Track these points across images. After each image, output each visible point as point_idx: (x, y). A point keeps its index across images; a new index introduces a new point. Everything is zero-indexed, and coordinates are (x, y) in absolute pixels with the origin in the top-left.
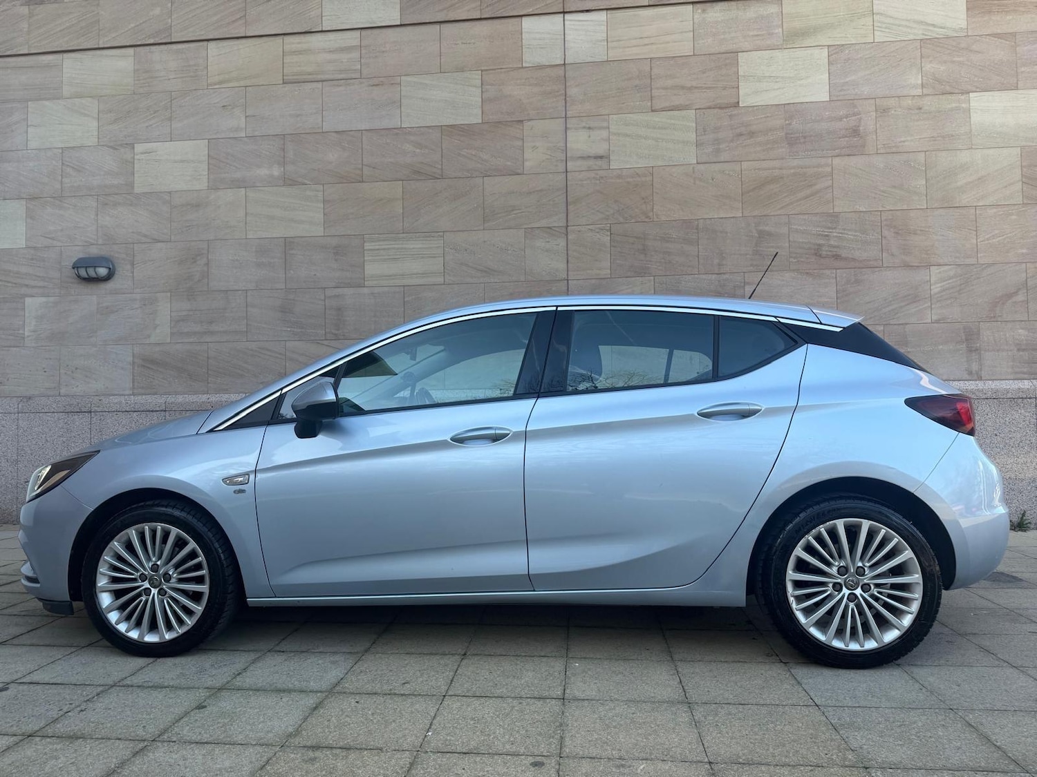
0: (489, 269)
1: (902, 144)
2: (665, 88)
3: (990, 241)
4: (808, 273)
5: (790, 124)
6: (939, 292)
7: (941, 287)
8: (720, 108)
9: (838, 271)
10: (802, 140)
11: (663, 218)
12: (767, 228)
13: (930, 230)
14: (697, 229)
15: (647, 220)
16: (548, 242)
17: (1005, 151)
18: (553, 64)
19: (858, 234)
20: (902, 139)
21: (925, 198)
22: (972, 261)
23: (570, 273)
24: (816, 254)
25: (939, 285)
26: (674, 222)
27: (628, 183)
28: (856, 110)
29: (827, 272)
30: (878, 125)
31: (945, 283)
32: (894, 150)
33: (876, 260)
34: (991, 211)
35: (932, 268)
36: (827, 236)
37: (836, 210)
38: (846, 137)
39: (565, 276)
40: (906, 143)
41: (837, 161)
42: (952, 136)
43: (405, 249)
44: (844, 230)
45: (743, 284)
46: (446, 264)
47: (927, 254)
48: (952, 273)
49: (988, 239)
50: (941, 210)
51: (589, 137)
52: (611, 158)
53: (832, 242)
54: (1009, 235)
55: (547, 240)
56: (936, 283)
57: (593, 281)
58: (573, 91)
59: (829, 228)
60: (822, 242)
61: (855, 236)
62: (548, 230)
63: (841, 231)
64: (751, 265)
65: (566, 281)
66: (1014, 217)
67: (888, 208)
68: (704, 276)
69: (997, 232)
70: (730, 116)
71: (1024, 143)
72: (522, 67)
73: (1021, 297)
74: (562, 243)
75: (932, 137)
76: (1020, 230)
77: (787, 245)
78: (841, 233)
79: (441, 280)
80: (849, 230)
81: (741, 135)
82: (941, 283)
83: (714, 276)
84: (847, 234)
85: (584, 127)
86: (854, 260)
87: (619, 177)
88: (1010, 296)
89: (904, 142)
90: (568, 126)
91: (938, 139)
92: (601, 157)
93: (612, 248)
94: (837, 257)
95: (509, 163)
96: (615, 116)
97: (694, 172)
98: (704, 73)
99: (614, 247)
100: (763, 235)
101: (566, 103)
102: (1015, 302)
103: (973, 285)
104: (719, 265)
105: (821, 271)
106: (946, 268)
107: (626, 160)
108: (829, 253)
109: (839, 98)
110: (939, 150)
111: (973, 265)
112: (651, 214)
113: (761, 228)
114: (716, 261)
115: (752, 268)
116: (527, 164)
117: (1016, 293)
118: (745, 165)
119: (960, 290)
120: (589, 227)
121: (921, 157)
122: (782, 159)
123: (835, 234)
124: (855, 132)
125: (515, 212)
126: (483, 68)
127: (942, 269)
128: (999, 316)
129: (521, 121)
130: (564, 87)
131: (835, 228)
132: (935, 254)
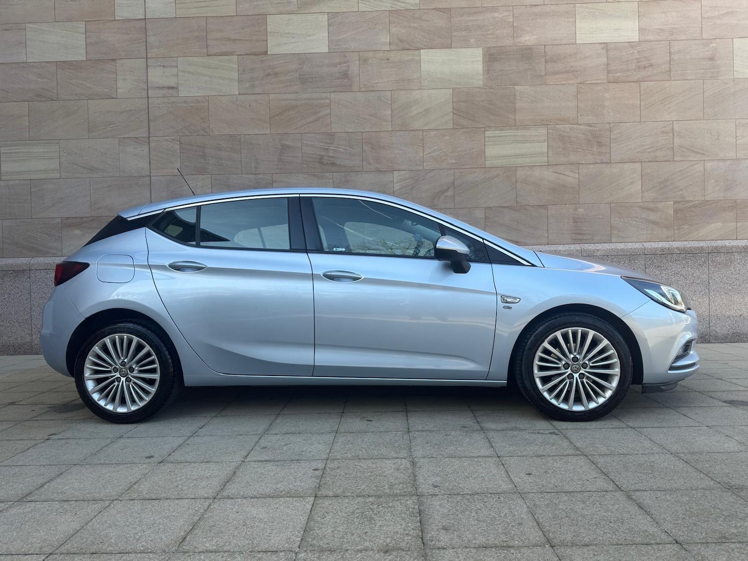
0: (93, 167)
1: (376, 85)
2: (217, 40)
3: (432, 155)
4: (314, 175)
5: (302, 68)
6: (399, 190)
7: (400, 185)
8: (255, 55)
9: (334, 174)
10: (310, 80)
11: (216, 133)
12: (287, 143)
13: (394, 146)
14: (240, 141)
15: (205, 134)
16: (136, 148)
17: (443, 91)
18: (137, 18)
19: (347, 148)
20: (377, 81)
21: (390, 123)
22: (421, 168)
23: (151, 171)
24: (320, 162)
25: (398, 184)
26: (224, 136)
27: (192, 107)
28: (346, 59)
29: (327, 175)
30: (360, 71)
31: (403, 182)
32: (371, 89)
33: (359, 167)
34: (433, 133)
35: (394, 172)
36: (327, 149)
37: (333, 130)
38: (340, 79)
39: (148, 173)
40: (379, 84)
41: (333, 95)
42: (409, 80)
43: (30, 152)
44: (338, 145)
45: (271, 182)
46: (61, 164)
47: (392, 163)
48: (407, 176)
49: (430, 153)
50: (401, 132)
51: (164, 73)
52: (179, 88)
53: (330, 154)
54: (444, 150)
55: (135, 147)
56: (397, 183)
57: (168, 177)
58: (151, 39)
59: (328, 143)
60: (323, 153)
61: (345, 149)
62: (135, 139)
63: (336, 146)
64: (277, 169)
65: (149, 177)
66: (447, 137)
67: (367, 130)
68: (245, 176)
69: (436, 148)
70: (261, 61)
71: (454, 86)
72: (115, 20)
73: (450, 193)
74: (146, 149)
75: (396, 80)
76: (450, 146)
77: (301, 155)
78: (337, 147)
79: (58, 175)
80: (342, 145)
81: (269, 75)
82: (400, 182)
83: (252, 176)
84: (340, 148)
85: (160, 66)
86: (344, 166)
87: (185, 102)
88: (443, 192)
89: (377, 83)
90: (148, 64)
91: (399, 82)
92: (172, 88)
93: (181, 154)
94: (333, 164)
95: (106, 90)
96: (181, 58)
97: (237, 101)
98: (243, 29)
99: (183, 153)
100: (284, 148)
101: (146, 47)
102: (446, 196)
103: (420, 184)
104: (256, 168)
105: (324, 174)
106: (403, 172)
107: (190, 90)
108: (329, 162)
109: (335, 51)
110: (400, 90)
111: (420, 170)
112: (208, 130)
113: (283, 142)
114: (253, 165)
115: (277, 170)
116: (119, 91)
117: (447, 190)
118: (272, 97)
119: (412, 188)
120: (164, 138)
121: (388, 94)
122: (297, 93)
123: (332, 148)
124: (345, 75)
125: (112, 126)
126: (86, 20)
127: (401, 173)
128: (436, 205)
129: (115, 60)
130: (145, 35)
131: (332, 144)
132: (397, 163)
